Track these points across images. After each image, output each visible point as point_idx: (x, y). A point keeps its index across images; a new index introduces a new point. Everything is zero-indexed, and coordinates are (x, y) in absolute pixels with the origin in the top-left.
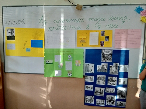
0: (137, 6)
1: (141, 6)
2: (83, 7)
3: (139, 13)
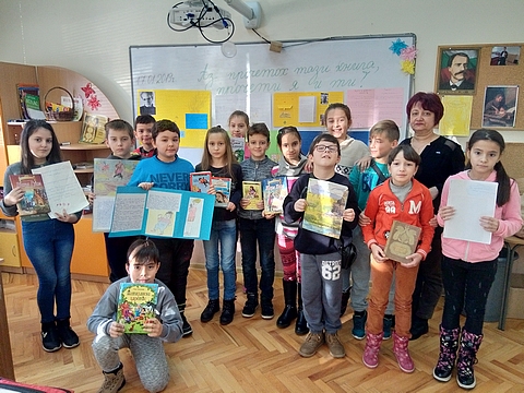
1: (402, 39)
3: (399, 53)
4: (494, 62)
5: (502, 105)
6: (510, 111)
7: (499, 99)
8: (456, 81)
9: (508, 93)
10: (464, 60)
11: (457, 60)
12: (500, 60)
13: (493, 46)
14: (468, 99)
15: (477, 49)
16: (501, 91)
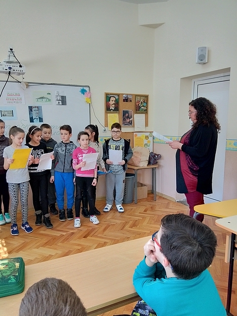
0: (82, 88)
1: (85, 88)
2: (30, 84)
3: (84, 94)
4: (124, 100)
5: (128, 117)
6: (131, 120)
7: (127, 115)
8: (112, 107)
9: (129, 113)
10: (114, 99)
11: (112, 99)
12: (126, 100)
13: (123, 94)
14: (117, 115)
15: (118, 95)
16: (127, 112)
